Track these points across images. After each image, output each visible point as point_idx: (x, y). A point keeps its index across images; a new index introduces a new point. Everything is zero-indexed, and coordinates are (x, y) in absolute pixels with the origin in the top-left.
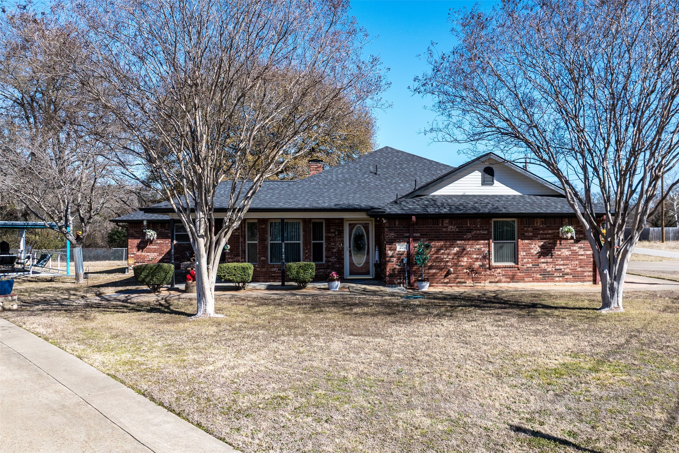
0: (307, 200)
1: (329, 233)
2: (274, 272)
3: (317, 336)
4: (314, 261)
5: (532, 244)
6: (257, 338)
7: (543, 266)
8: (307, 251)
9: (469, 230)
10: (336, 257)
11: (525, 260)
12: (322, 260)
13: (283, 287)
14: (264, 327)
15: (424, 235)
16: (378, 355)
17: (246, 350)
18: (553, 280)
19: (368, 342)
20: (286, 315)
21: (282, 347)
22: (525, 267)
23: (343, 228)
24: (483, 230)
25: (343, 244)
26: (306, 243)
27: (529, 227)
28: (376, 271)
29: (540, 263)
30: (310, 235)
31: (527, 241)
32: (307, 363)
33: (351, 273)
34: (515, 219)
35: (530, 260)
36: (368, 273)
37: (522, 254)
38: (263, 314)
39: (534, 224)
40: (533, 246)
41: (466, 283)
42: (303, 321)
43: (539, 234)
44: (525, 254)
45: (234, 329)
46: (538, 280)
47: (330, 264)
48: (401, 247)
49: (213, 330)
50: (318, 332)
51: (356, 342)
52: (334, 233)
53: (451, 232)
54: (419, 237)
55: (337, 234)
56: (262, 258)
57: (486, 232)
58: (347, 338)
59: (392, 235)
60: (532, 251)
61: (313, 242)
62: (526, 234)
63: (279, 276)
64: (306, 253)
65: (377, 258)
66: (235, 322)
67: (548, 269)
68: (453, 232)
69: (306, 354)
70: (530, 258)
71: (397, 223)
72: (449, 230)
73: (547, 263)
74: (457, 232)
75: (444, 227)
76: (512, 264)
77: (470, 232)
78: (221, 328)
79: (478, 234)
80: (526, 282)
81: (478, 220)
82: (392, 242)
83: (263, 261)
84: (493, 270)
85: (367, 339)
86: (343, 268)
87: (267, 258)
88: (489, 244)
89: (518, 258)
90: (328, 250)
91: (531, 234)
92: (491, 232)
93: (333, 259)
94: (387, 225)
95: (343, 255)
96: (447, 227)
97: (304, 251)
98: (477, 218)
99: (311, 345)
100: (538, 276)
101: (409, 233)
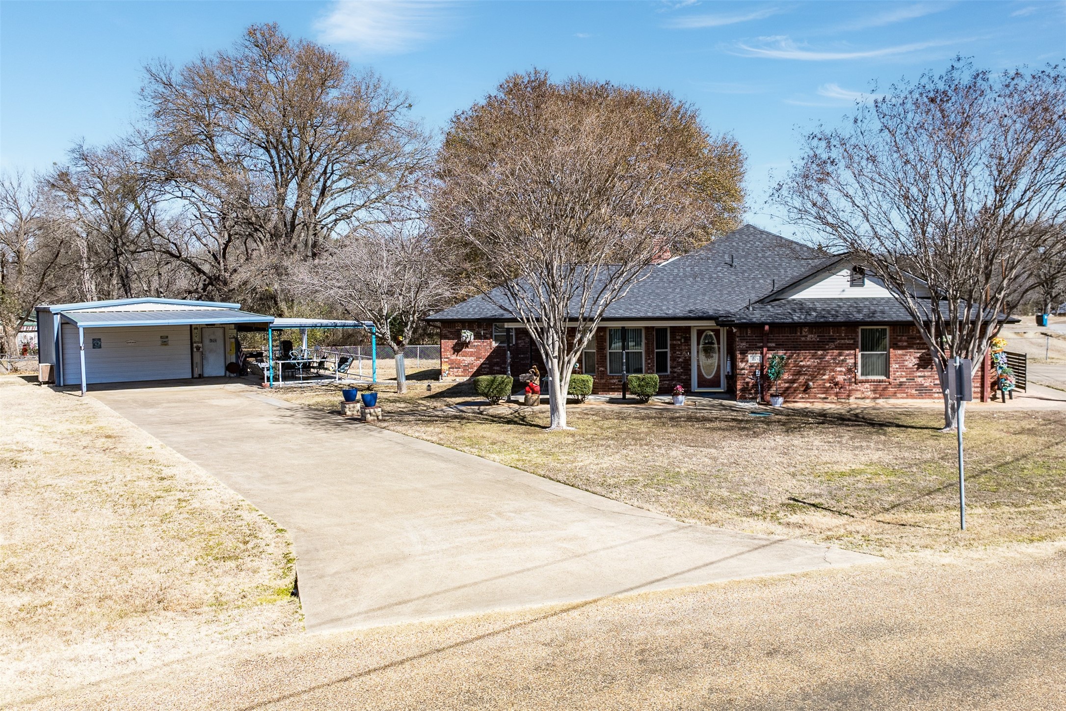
0: (650, 305)
1: (674, 340)
2: (614, 384)
3: (659, 446)
4: (657, 372)
5: (906, 355)
6: (609, 446)
7: (919, 380)
8: (649, 361)
10: (682, 368)
11: (897, 374)
12: (667, 372)
13: (624, 401)
14: (613, 439)
15: (780, 345)
16: (707, 460)
17: (603, 454)
18: (931, 397)
19: (701, 451)
20: (630, 429)
21: (630, 453)
22: (898, 381)
23: (690, 334)
24: (848, 339)
25: (690, 353)
26: (648, 352)
27: (903, 336)
28: (728, 383)
29: (916, 377)
30: (653, 343)
31: (900, 352)
32: (651, 463)
33: (699, 386)
34: (887, 328)
35: (903, 373)
36: (719, 386)
37: (894, 366)
38: (610, 428)
39: (909, 332)
40: (907, 357)
41: (827, 398)
42: (647, 434)
43: (915, 344)
44: (897, 366)
45: (588, 440)
47: (675, 375)
48: (754, 359)
49: (570, 440)
50: (660, 443)
51: (692, 451)
52: (680, 340)
53: (811, 342)
54: (774, 347)
55: (683, 341)
56: (600, 369)
57: (852, 342)
58: (684, 448)
59: (744, 345)
60: (906, 363)
61: (656, 351)
62: (900, 344)
63: (619, 388)
64: (649, 364)
65: (729, 369)
66: (587, 434)
67: (926, 385)
68: (814, 341)
69: (650, 458)
70: (904, 371)
71: (749, 332)
72: (808, 339)
73: (924, 377)
74: (818, 341)
75: (803, 336)
76: (883, 378)
77: (833, 342)
78: (577, 438)
79: (842, 344)
80: (898, 398)
81: (843, 328)
82: (744, 353)
83: (601, 371)
84: (860, 384)
85: (702, 449)
86: (690, 380)
87: (606, 369)
88: (855, 355)
89: (889, 371)
90: (673, 359)
91: (905, 344)
92: (858, 342)
93: (679, 370)
94: (738, 334)
95: (690, 365)
96: (806, 336)
97: (646, 361)
98: (841, 326)
99: (654, 452)
100: (914, 392)
101: (762, 342)
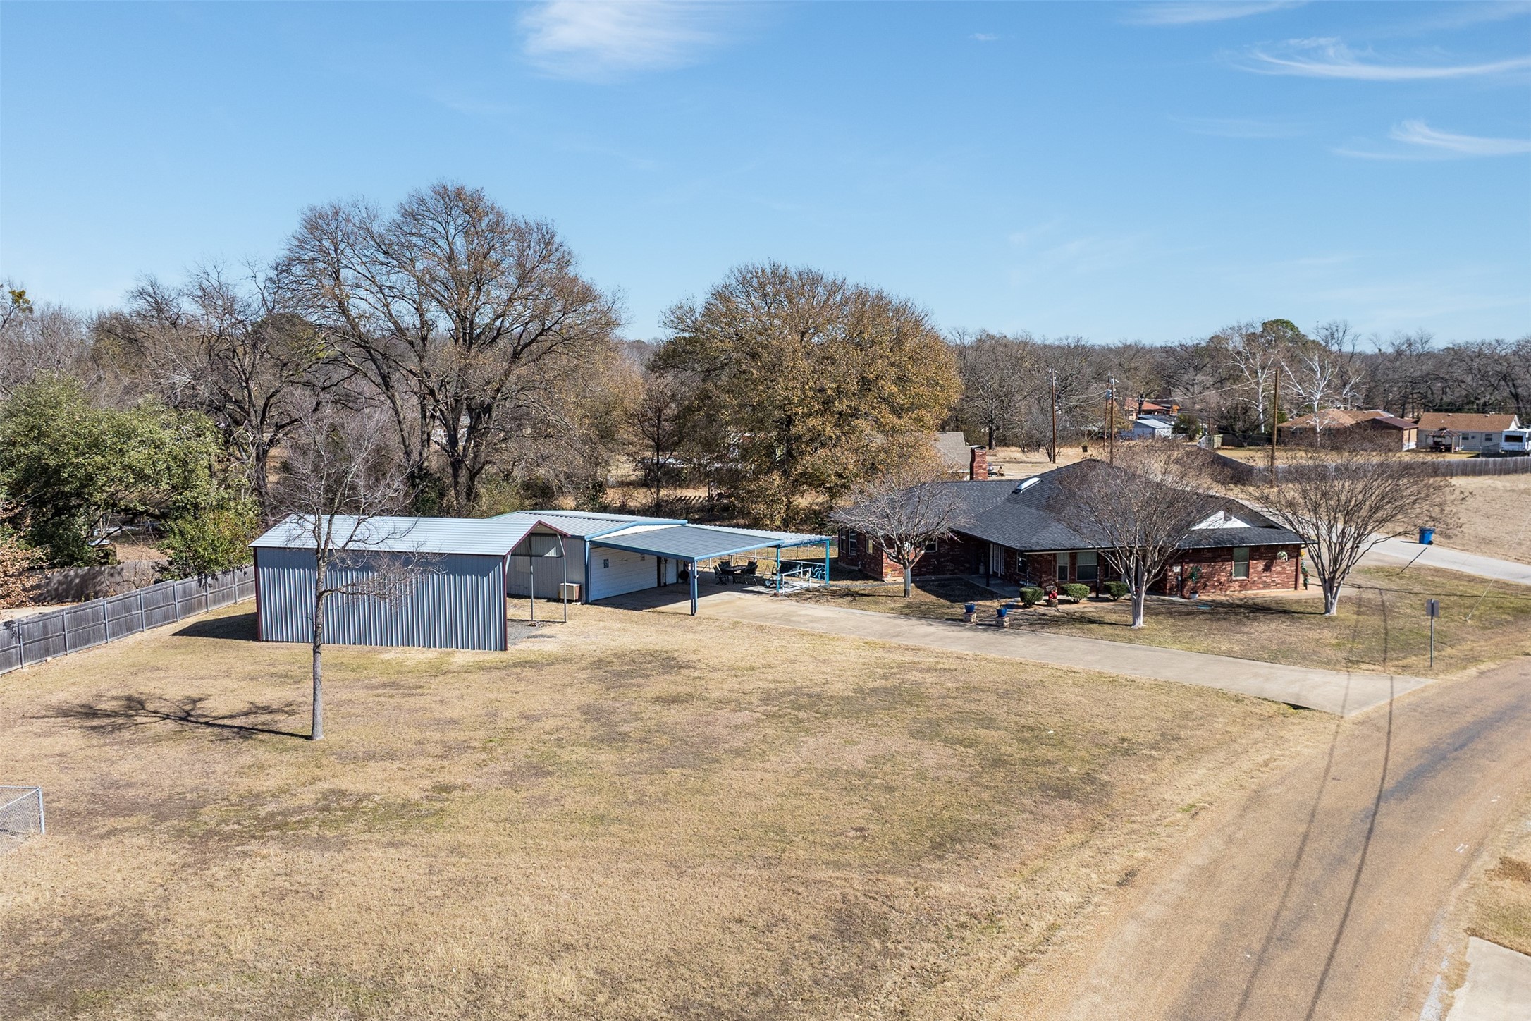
9: (1220, 556)
11: (1253, 575)
18: (1270, 588)
22: (1253, 580)
24: (1228, 555)
27: (1256, 553)
29: (1263, 576)
31: (1254, 562)
34: (1249, 548)
35: (1256, 575)
39: (1259, 551)
40: (1258, 565)
41: (1216, 593)
43: (1262, 558)
44: (1253, 571)
46: (1260, 589)
48: (1177, 569)
53: (1208, 559)
57: (1230, 557)
60: (1258, 569)
62: (1254, 558)
67: (1267, 581)
68: (1210, 557)
73: (1267, 576)
74: (1212, 559)
76: (1246, 578)
79: (1225, 559)
80: (1253, 590)
82: (1171, 566)
84: (1234, 583)
88: (1231, 565)
89: (1249, 574)
91: (1257, 558)
92: (1233, 557)
96: (1206, 556)
100: (1261, 585)
